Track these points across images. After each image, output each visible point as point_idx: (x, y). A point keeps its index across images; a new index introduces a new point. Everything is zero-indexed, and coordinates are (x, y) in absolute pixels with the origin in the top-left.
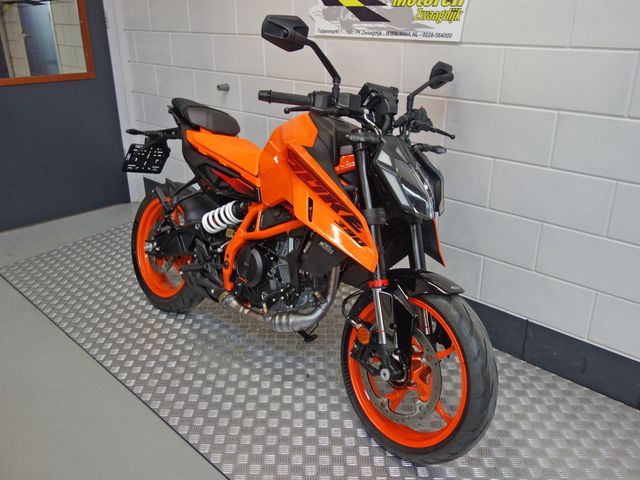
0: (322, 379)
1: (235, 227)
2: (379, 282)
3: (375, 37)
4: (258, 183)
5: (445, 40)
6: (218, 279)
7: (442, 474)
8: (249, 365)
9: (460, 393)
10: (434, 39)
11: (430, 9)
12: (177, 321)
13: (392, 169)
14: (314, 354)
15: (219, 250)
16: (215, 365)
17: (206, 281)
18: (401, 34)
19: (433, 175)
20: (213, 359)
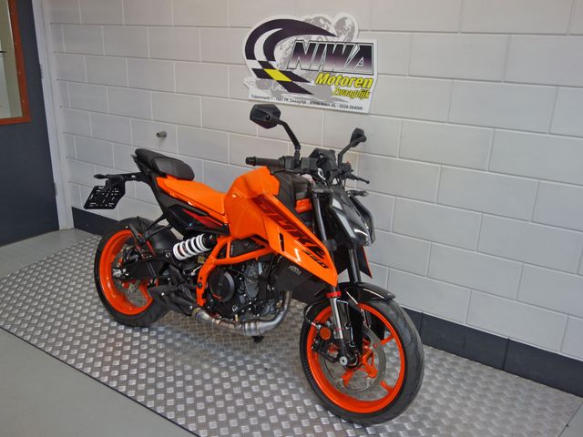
0: (277, 370)
1: (206, 255)
2: (335, 294)
3: (301, 104)
4: (225, 220)
5: (357, 111)
6: (191, 297)
7: (384, 430)
8: (217, 365)
9: (398, 369)
10: (348, 110)
11: (345, 88)
12: (142, 334)
13: (343, 212)
14: (265, 351)
15: (193, 274)
16: (188, 367)
17: (181, 300)
18: (322, 104)
19: (364, 213)
20: (185, 362)
